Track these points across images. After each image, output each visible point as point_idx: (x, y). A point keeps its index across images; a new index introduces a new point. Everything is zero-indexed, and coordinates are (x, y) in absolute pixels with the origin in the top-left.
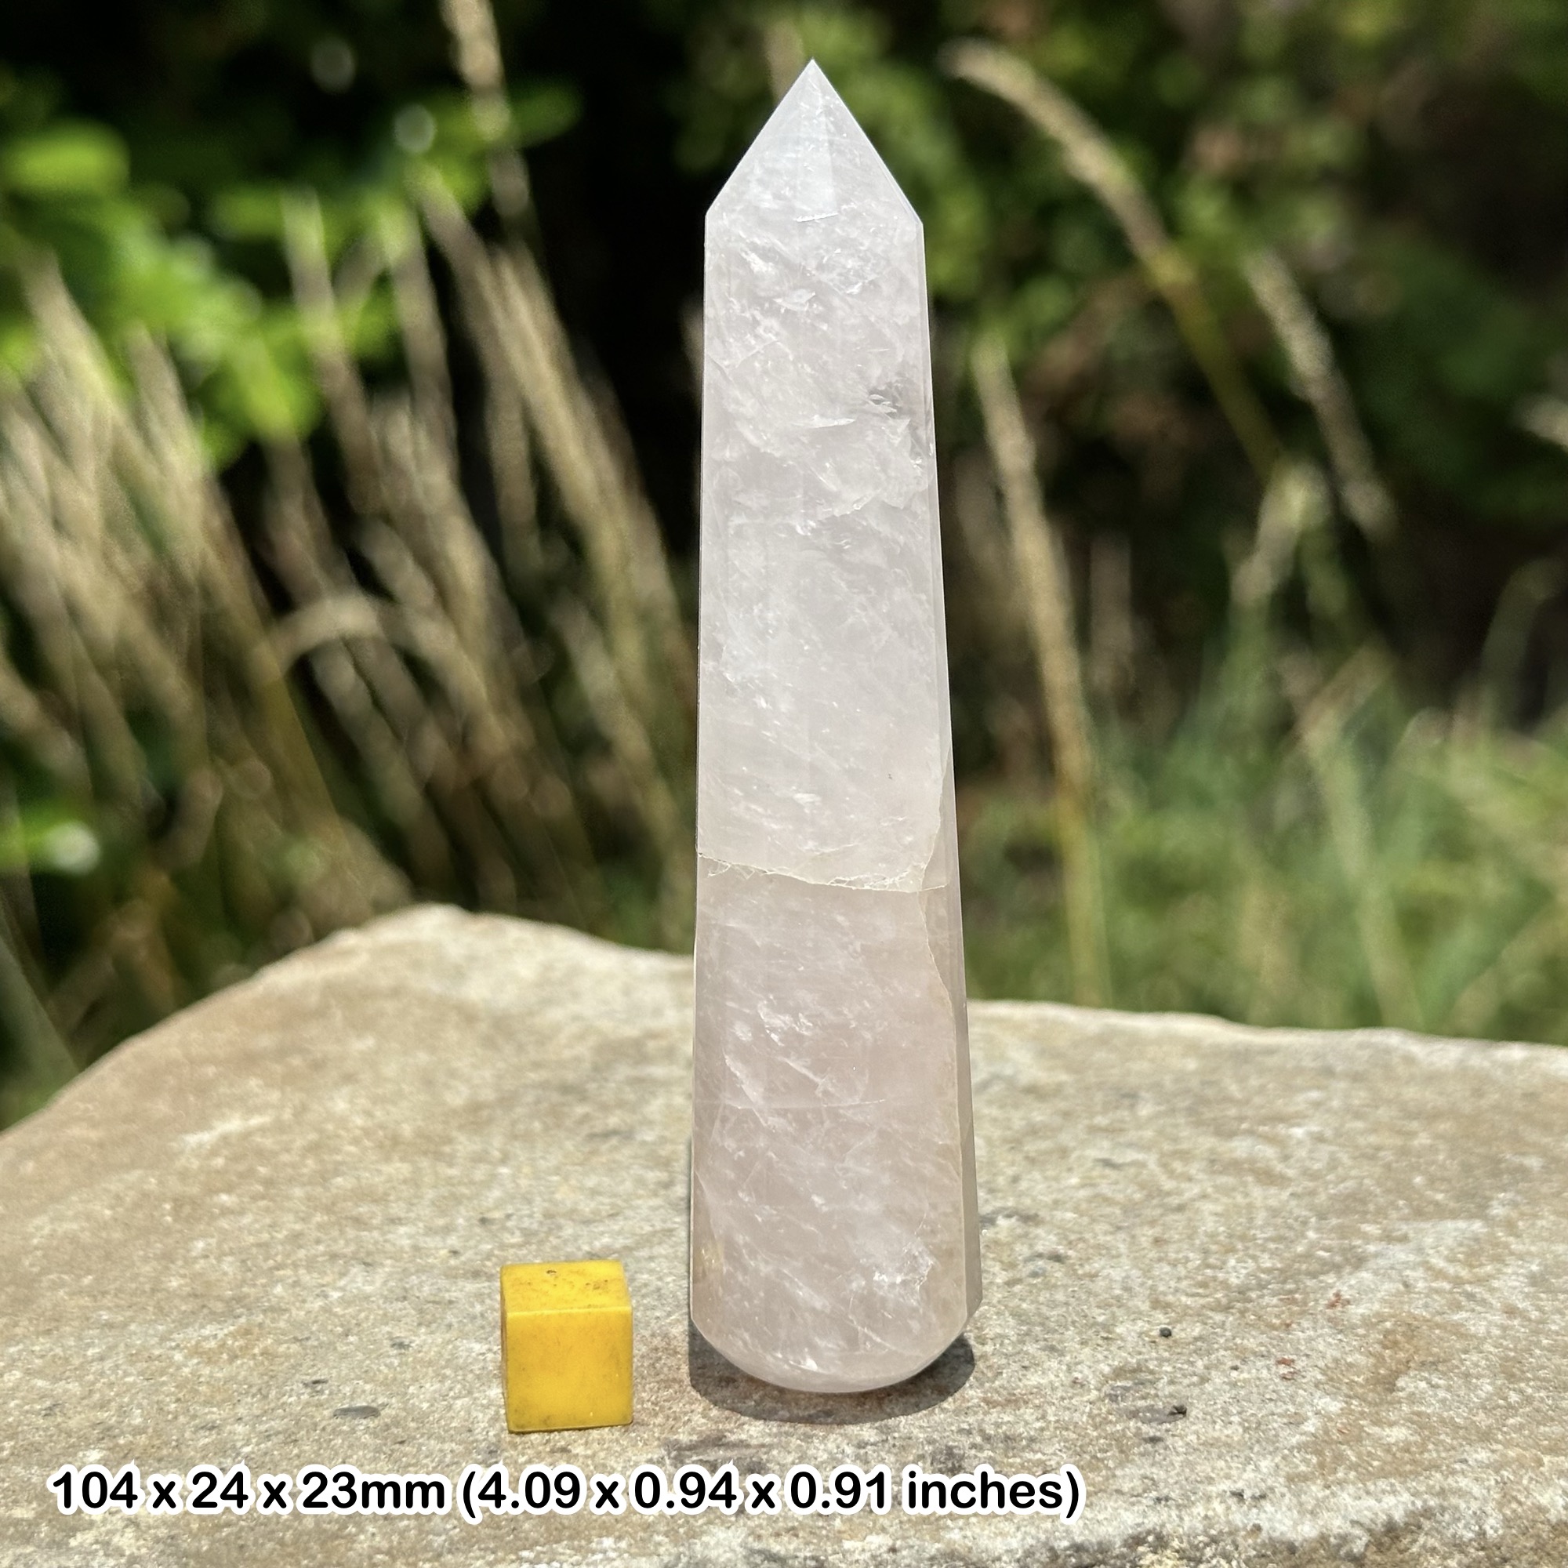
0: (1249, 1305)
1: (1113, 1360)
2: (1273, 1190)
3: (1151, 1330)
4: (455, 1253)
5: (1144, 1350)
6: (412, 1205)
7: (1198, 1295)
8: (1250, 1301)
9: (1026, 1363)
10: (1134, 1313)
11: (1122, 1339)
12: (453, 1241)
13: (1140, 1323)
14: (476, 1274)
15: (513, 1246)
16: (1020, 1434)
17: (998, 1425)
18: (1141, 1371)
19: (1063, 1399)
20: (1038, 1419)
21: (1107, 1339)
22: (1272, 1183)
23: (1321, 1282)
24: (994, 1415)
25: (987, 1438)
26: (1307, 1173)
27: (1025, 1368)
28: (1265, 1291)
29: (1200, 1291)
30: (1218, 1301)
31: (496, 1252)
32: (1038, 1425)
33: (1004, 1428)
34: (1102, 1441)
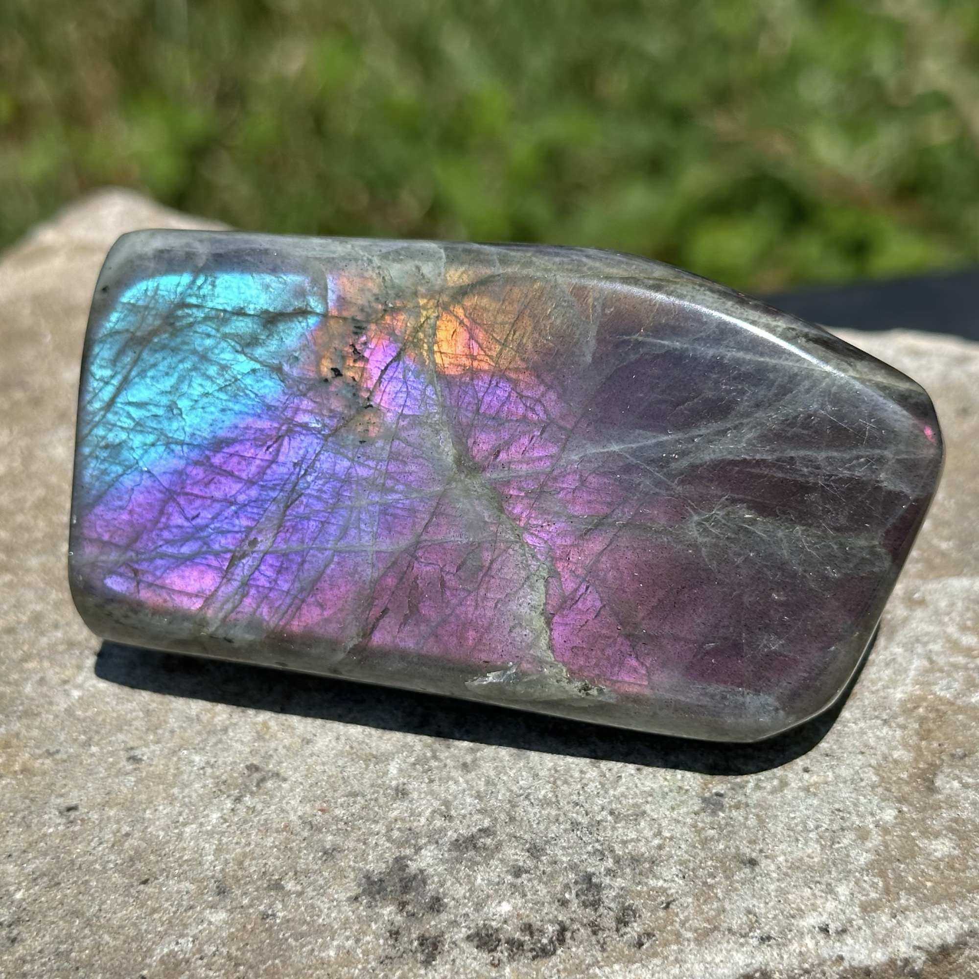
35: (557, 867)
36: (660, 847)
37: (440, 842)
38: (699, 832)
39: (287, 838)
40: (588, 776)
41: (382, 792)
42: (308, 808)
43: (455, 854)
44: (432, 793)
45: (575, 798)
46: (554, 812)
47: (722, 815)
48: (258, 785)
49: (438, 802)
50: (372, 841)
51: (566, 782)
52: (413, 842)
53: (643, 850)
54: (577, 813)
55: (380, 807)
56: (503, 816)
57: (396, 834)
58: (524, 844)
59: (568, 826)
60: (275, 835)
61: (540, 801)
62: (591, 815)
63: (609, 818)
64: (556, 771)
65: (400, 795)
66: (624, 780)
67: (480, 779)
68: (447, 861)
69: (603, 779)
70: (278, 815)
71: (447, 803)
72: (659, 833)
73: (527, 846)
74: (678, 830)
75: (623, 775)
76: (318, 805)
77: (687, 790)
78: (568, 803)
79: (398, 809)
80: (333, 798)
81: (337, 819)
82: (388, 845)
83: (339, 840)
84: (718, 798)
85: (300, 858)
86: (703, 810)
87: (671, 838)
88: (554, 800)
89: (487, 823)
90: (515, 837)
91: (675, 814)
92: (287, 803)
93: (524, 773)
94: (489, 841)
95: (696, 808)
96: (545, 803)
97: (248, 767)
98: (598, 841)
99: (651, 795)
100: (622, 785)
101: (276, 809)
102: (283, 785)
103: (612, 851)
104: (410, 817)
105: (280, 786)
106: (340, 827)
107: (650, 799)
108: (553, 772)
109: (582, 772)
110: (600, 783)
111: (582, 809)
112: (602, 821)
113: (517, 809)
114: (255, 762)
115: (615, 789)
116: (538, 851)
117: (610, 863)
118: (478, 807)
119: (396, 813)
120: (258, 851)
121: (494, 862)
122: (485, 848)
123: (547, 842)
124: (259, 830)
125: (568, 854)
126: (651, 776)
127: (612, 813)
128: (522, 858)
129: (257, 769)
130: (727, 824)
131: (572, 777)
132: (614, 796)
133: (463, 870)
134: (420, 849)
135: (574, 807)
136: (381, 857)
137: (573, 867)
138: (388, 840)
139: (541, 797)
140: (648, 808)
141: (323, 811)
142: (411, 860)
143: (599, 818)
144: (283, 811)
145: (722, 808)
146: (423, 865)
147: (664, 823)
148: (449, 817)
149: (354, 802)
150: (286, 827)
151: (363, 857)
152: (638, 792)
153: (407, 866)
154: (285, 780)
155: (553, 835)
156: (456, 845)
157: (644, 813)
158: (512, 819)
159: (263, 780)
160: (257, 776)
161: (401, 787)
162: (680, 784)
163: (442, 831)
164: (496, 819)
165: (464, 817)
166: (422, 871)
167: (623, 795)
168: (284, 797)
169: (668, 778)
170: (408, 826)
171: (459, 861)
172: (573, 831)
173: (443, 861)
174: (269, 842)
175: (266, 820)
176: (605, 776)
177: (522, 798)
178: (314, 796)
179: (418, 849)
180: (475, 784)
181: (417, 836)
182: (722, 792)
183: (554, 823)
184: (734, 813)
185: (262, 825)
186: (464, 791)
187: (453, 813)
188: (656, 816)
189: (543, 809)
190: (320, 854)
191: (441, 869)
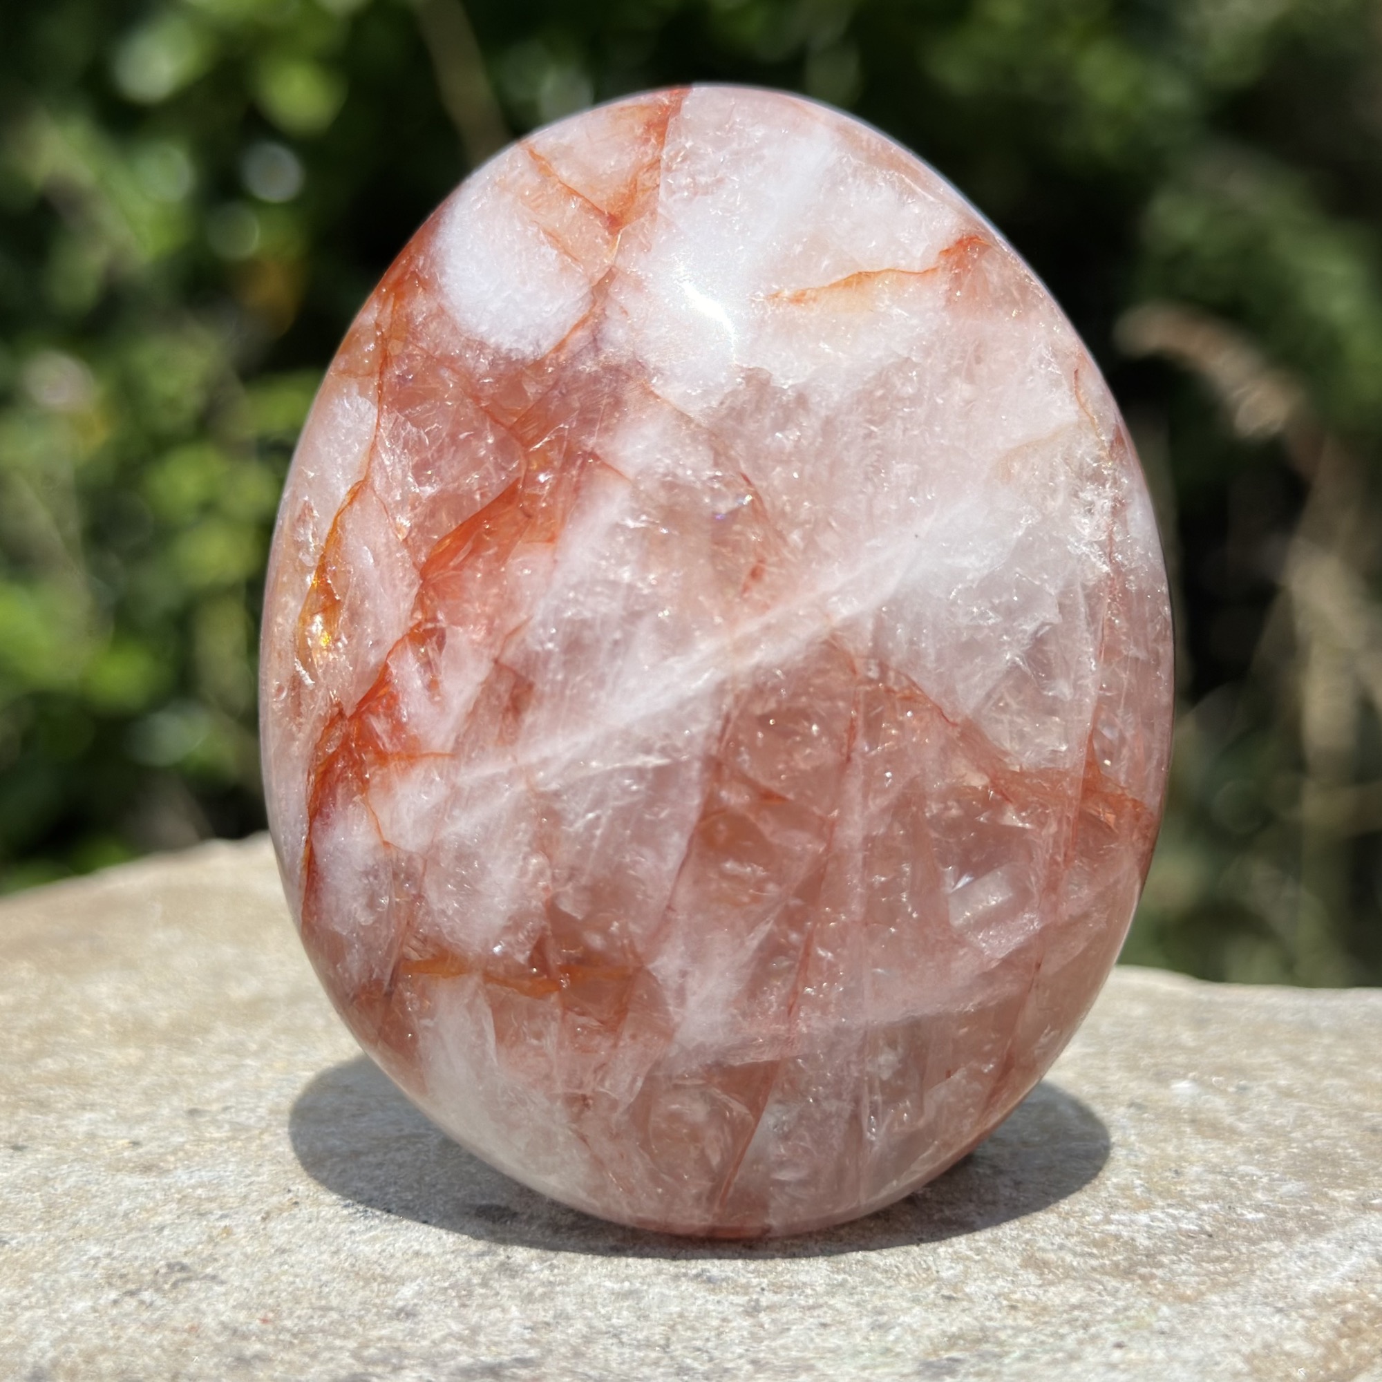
0: (1159, 1272)
2: (1216, 1144)
4: (136, 1144)
6: (118, 1091)
7: (1091, 1255)
8: (1161, 1265)
10: (995, 1270)
12: (141, 1132)
14: (147, 1169)
15: (212, 1140)
22: (1217, 1137)
23: (1264, 1249)
26: (1263, 1128)
28: (1183, 1257)
29: (1095, 1251)
30: (1116, 1265)
31: (187, 1147)
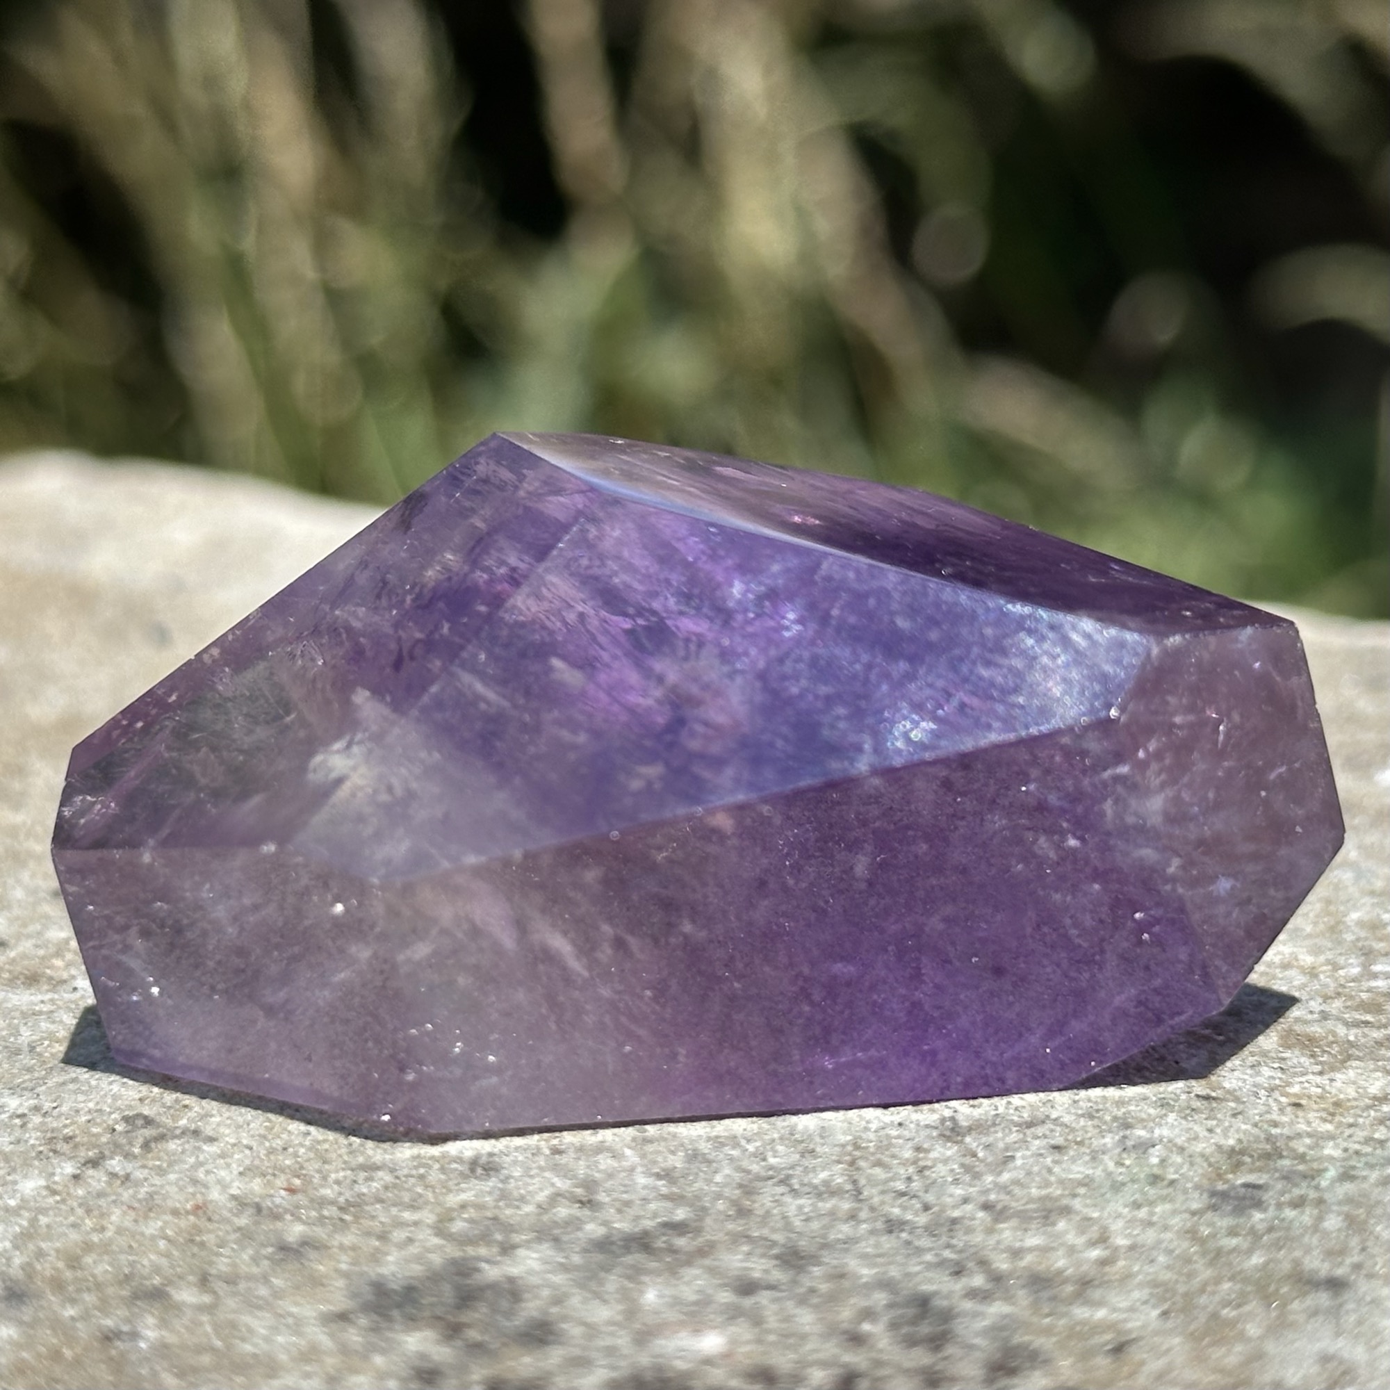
1: (1226, 1136)
3: (1289, 1084)
5: (1285, 1119)
9: (1059, 1141)
11: (1237, 1100)
13: (1266, 1072)
16: (1060, 1272)
17: (1016, 1253)
18: (1281, 1157)
19: (1137, 1206)
20: (1093, 1244)
21: (1207, 1098)
24: (1007, 1233)
25: (997, 1278)
27: (1057, 1148)
32: (1095, 1253)
33: (1028, 1259)
34: (1226, 1286)
35: (846, 1284)
36: (1103, 1262)
37: (565, 1238)
38: (1202, 1241)
39: (195, 1226)
40: (933, 1155)
41: (437, 1166)
42: (256, 1185)
43: (599, 1257)
44: (556, 1168)
45: (900, 1186)
46: (846, 1205)
47: (1258, 1216)
48: (146, 1146)
49: (569, 1182)
50: (399, 1235)
51: (879, 1163)
52: (499, 1237)
53: (1061, 1263)
54: (904, 1208)
55: (426, 1187)
56: (721, 1205)
57: (458, 1226)
58: (771, 1247)
59: (879, 1225)
60: (168, 1218)
61: (816, 1187)
62: (936, 1209)
63: (981, 1214)
64: (857, 1147)
65: (479, 1171)
66: (1019, 1162)
67: (673, 1153)
68: (577, 1268)
69: (968, 1160)
70: (181, 1189)
71: (590, 1185)
72: (1103, 1239)
73: (775, 1251)
74: (1150, 1236)
75: (1019, 1155)
76: (281, 1181)
77: (1172, 1183)
78: (883, 1192)
79: (469, 1192)
80: (319, 1171)
81: (323, 1202)
82: (436, 1241)
83: (320, 1233)
84: (1250, 1190)
85: (219, 1255)
86: (1214, 1208)
87: (1132, 1248)
88: (848, 1187)
89: (681, 1214)
90: (747, 1237)
91: (1143, 1213)
92: (208, 1172)
93: (780, 1148)
94: (681, 1242)
95: (1195, 1206)
96: (828, 1190)
97: (126, 1119)
98: (948, 1246)
99: (1085, 1185)
100: (1015, 1168)
101: (179, 1179)
102: (205, 1147)
103: (983, 1263)
104: (497, 1201)
105: (199, 1149)
106: (326, 1213)
107: (1082, 1191)
108: (850, 1148)
109: (918, 1149)
110: (962, 1165)
111: (914, 1201)
112: (963, 1218)
113: (755, 1197)
114: (146, 1112)
115: (1000, 1173)
116: (802, 1258)
117: (978, 1281)
118: (664, 1190)
119: (463, 1197)
120: (122, 1241)
121: (690, 1272)
122: (672, 1250)
123: (825, 1246)
124: (131, 1207)
125: (875, 1265)
126: (1087, 1158)
127: (987, 1207)
128: (759, 1267)
129: (148, 1122)
130: (1271, 1229)
131: (894, 1156)
132: (996, 1184)
133: (612, 1283)
134: (514, 1247)
135: (895, 1199)
136: (418, 1259)
137: (885, 1284)
138: (436, 1235)
139: (815, 1181)
140: (1077, 1204)
141: (291, 1190)
142: (488, 1261)
143: (956, 1214)
144: (195, 1182)
145: (1259, 1205)
146: (514, 1271)
147: (1117, 1226)
148: (588, 1203)
149: (368, 1179)
150: (197, 1207)
151: (376, 1257)
152: (1053, 1179)
153: (478, 1270)
154: (211, 1140)
155: (840, 1236)
156: (603, 1245)
157: (1066, 1211)
158: (743, 1212)
159: (161, 1138)
160: (148, 1132)
161: (484, 1160)
162: (1156, 1171)
163: (573, 1224)
164: (704, 1209)
165: (628, 1204)
166: (511, 1280)
167: (1016, 1182)
168: (202, 1164)
169: (1128, 1162)
170: (489, 1214)
171: (607, 1269)
172: (891, 1232)
173: (564, 1268)
174: (152, 1227)
175: (151, 1195)
176: (974, 1155)
177: (770, 1182)
178: (275, 1167)
179: (507, 1249)
180: (660, 1159)
181: (509, 1228)
182: (1261, 1182)
183: (846, 1221)
184: (1289, 1213)
185: (139, 1201)
186: (632, 1170)
187: (602, 1197)
188: (1096, 1215)
189: (823, 1200)
190: (270, 1250)
191: (558, 1279)
